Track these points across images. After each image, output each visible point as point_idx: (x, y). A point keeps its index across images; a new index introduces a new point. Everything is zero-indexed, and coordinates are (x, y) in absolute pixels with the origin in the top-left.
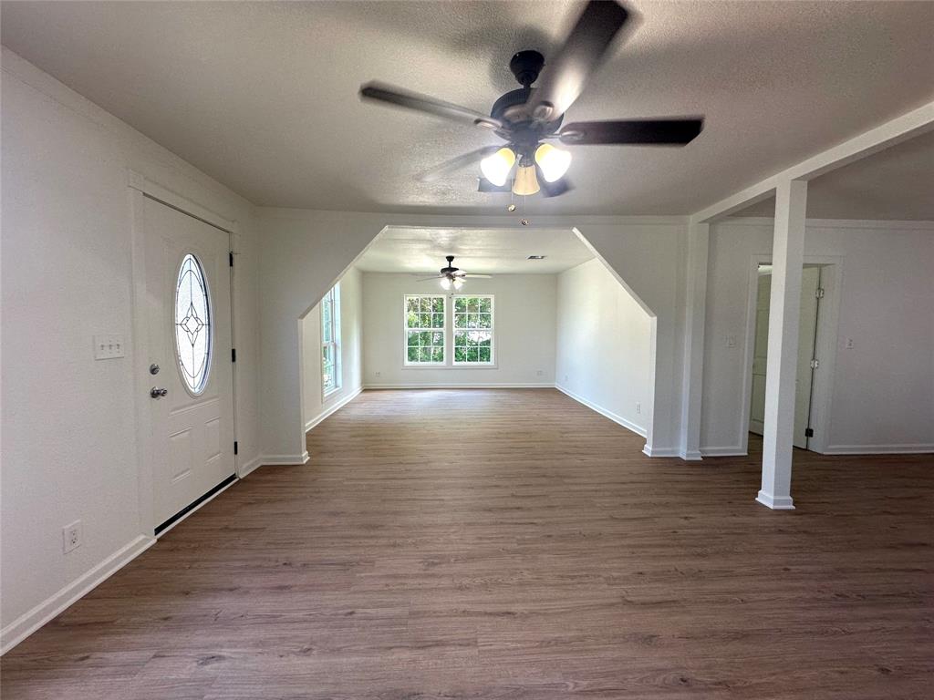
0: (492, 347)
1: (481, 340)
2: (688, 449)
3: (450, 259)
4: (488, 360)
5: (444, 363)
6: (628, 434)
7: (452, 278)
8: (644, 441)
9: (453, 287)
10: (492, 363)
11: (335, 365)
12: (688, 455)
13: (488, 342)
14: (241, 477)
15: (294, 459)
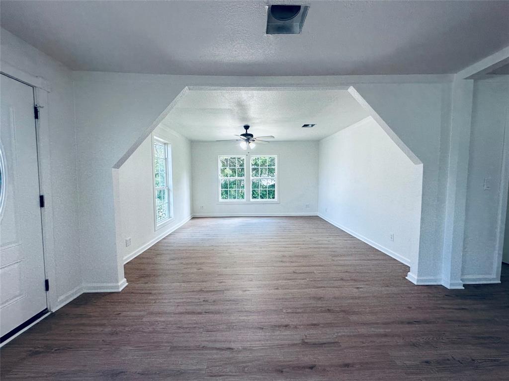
0: (276, 189)
1: (268, 185)
2: (451, 279)
3: (247, 127)
4: (274, 198)
5: (244, 200)
6: (392, 262)
7: (248, 140)
8: (407, 269)
9: (249, 148)
10: (276, 199)
11: (169, 203)
12: (451, 284)
13: (273, 186)
14: (54, 311)
15: (112, 287)
